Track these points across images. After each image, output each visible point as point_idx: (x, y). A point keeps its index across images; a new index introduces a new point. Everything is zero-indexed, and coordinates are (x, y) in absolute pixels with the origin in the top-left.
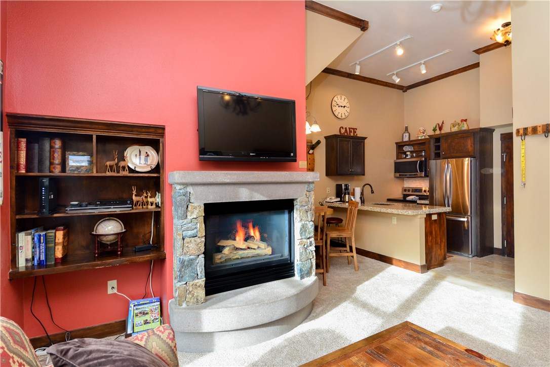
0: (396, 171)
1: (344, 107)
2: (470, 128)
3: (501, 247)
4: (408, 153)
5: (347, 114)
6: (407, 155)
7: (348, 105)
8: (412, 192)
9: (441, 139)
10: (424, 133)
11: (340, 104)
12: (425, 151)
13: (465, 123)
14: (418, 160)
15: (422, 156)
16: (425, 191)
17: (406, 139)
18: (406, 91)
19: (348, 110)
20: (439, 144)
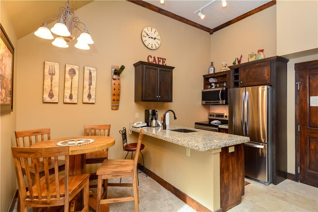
0: (203, 99)
1: (155, 38)
2: (266, 57)
3: (294, 173)
4: (213, 84)
5: (157, 46)
6: (212, 86)
7: (158, 37)
8: (216, 117)
9: (239, 69)
10: (225, 67)
11: (151, 36)
12: (226, 82)
13: (261, 53)
14: (220, 89)
15: (224, 86)
16: (226, 117)
17: (211, 72)
18: (213, 34)
19: (159, 42)
20: (238, 74)
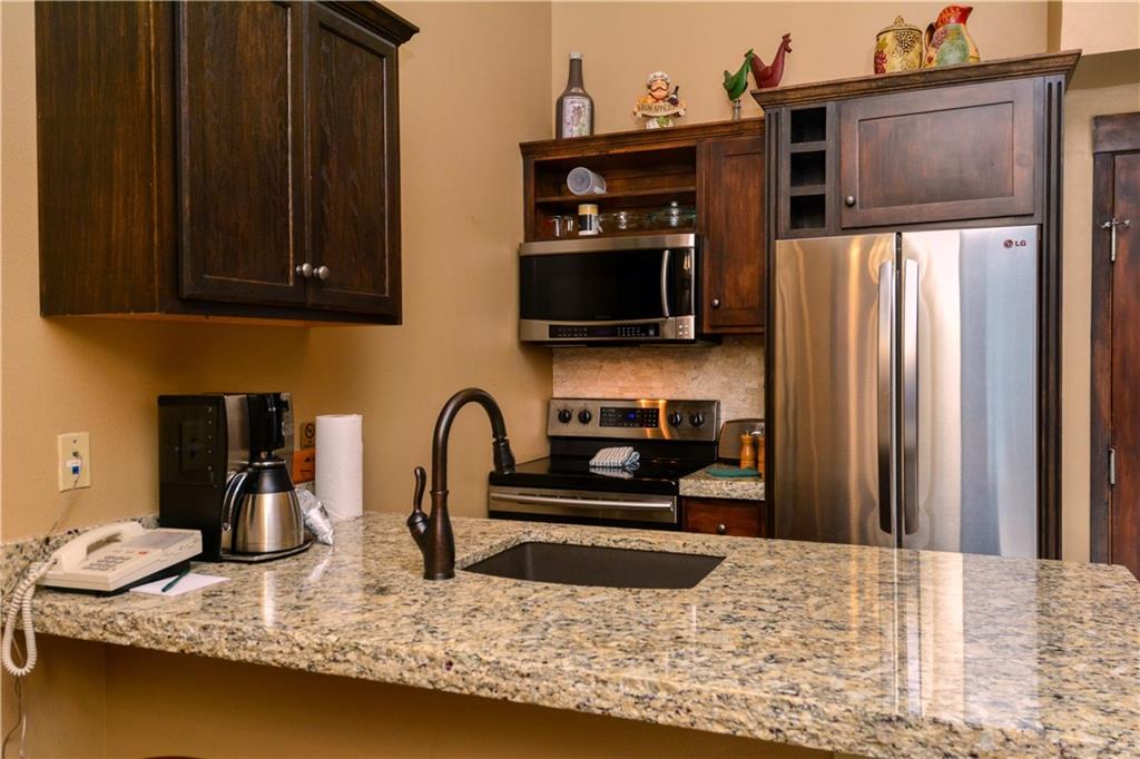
0: (530, 306)
4: (588, 210)
6: (582, 222)
8: (600, 424)
9: (829, 119)
10: (674, 102)
13: (962, 28)
15: (668, 227)
17: (575, 129)
20: (818, 146)
